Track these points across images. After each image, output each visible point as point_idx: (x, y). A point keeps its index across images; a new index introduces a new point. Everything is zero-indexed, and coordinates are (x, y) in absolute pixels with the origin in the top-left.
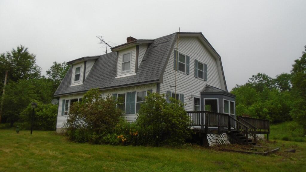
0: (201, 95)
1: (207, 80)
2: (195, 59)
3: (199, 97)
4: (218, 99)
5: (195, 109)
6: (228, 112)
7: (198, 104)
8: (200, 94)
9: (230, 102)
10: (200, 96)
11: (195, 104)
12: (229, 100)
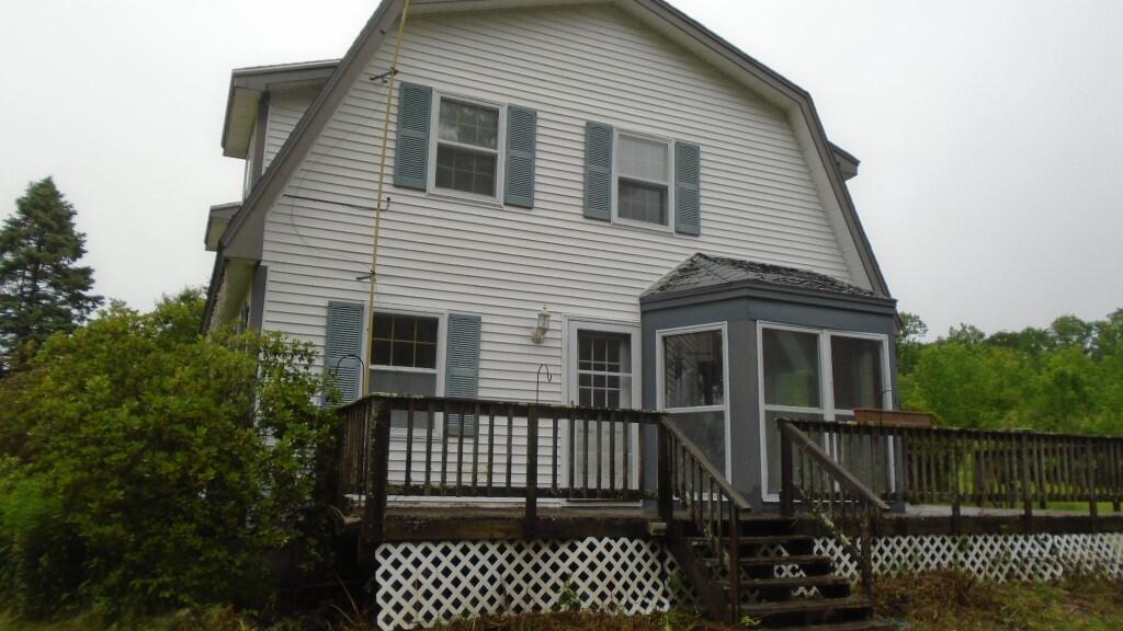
0: (643, 313)
1: (703, 231)
2: (589, 123)
3: (632, 325)
4: (723, 326)
5: (584, 395)
6: (815, 400)
7: (621, 363)
8: (638, 309)
9: (834, 339)
10: (637, 318)
11: (582, 366)
12: (822, 328)
